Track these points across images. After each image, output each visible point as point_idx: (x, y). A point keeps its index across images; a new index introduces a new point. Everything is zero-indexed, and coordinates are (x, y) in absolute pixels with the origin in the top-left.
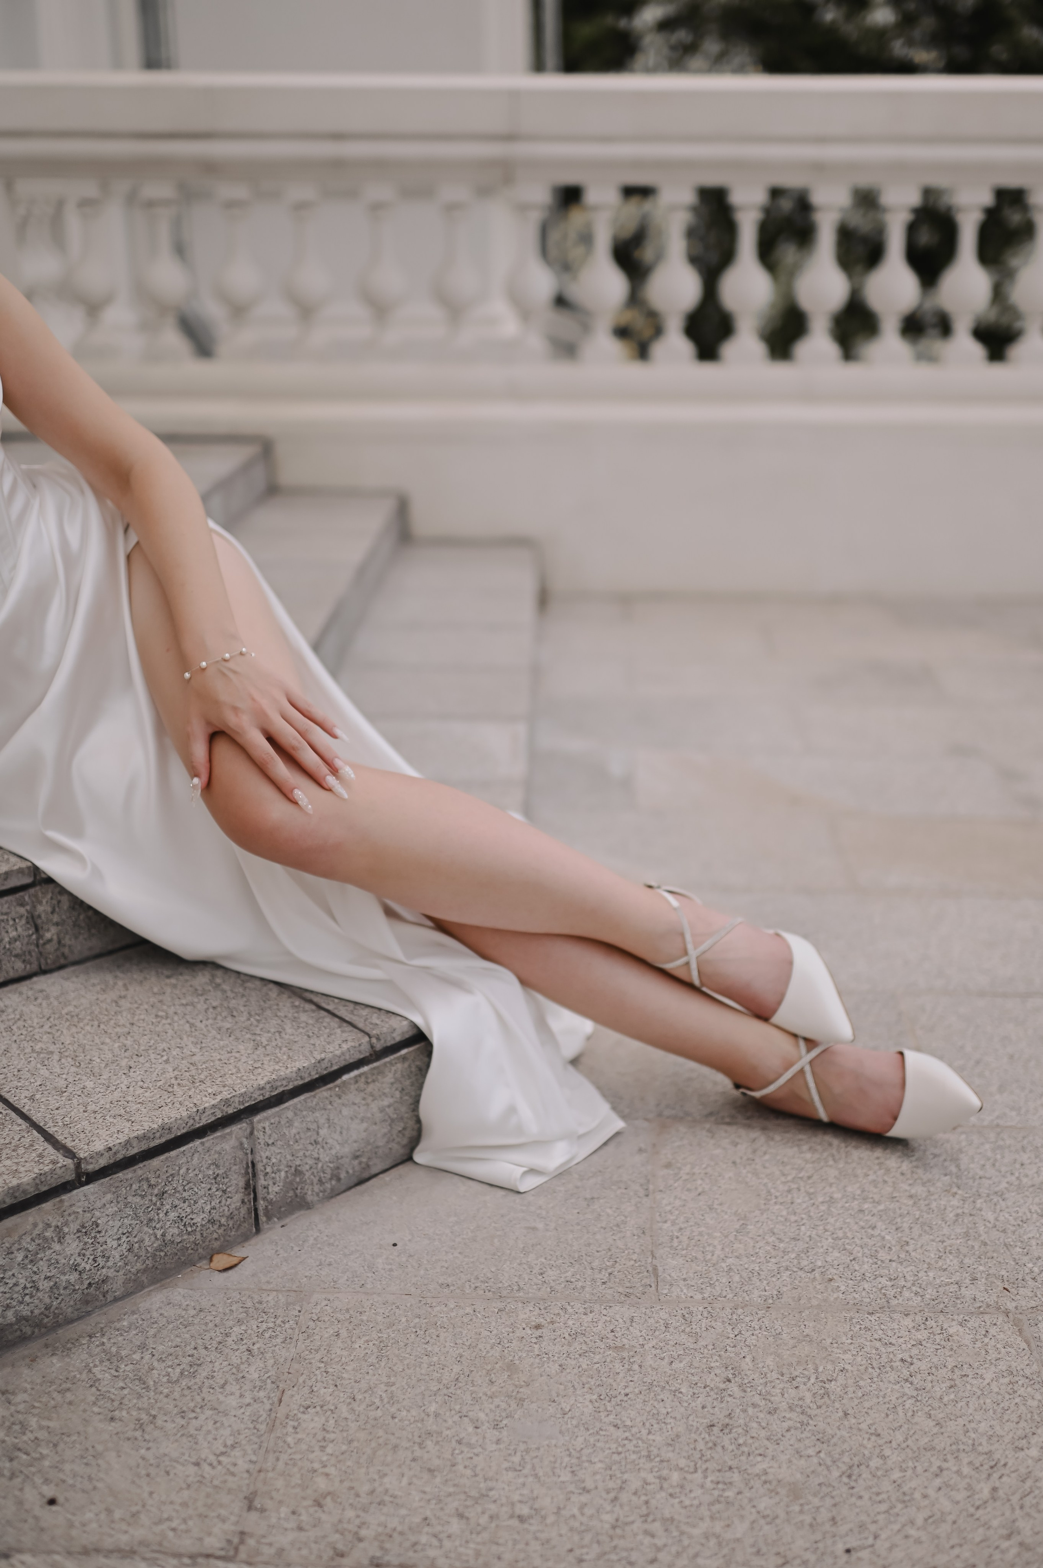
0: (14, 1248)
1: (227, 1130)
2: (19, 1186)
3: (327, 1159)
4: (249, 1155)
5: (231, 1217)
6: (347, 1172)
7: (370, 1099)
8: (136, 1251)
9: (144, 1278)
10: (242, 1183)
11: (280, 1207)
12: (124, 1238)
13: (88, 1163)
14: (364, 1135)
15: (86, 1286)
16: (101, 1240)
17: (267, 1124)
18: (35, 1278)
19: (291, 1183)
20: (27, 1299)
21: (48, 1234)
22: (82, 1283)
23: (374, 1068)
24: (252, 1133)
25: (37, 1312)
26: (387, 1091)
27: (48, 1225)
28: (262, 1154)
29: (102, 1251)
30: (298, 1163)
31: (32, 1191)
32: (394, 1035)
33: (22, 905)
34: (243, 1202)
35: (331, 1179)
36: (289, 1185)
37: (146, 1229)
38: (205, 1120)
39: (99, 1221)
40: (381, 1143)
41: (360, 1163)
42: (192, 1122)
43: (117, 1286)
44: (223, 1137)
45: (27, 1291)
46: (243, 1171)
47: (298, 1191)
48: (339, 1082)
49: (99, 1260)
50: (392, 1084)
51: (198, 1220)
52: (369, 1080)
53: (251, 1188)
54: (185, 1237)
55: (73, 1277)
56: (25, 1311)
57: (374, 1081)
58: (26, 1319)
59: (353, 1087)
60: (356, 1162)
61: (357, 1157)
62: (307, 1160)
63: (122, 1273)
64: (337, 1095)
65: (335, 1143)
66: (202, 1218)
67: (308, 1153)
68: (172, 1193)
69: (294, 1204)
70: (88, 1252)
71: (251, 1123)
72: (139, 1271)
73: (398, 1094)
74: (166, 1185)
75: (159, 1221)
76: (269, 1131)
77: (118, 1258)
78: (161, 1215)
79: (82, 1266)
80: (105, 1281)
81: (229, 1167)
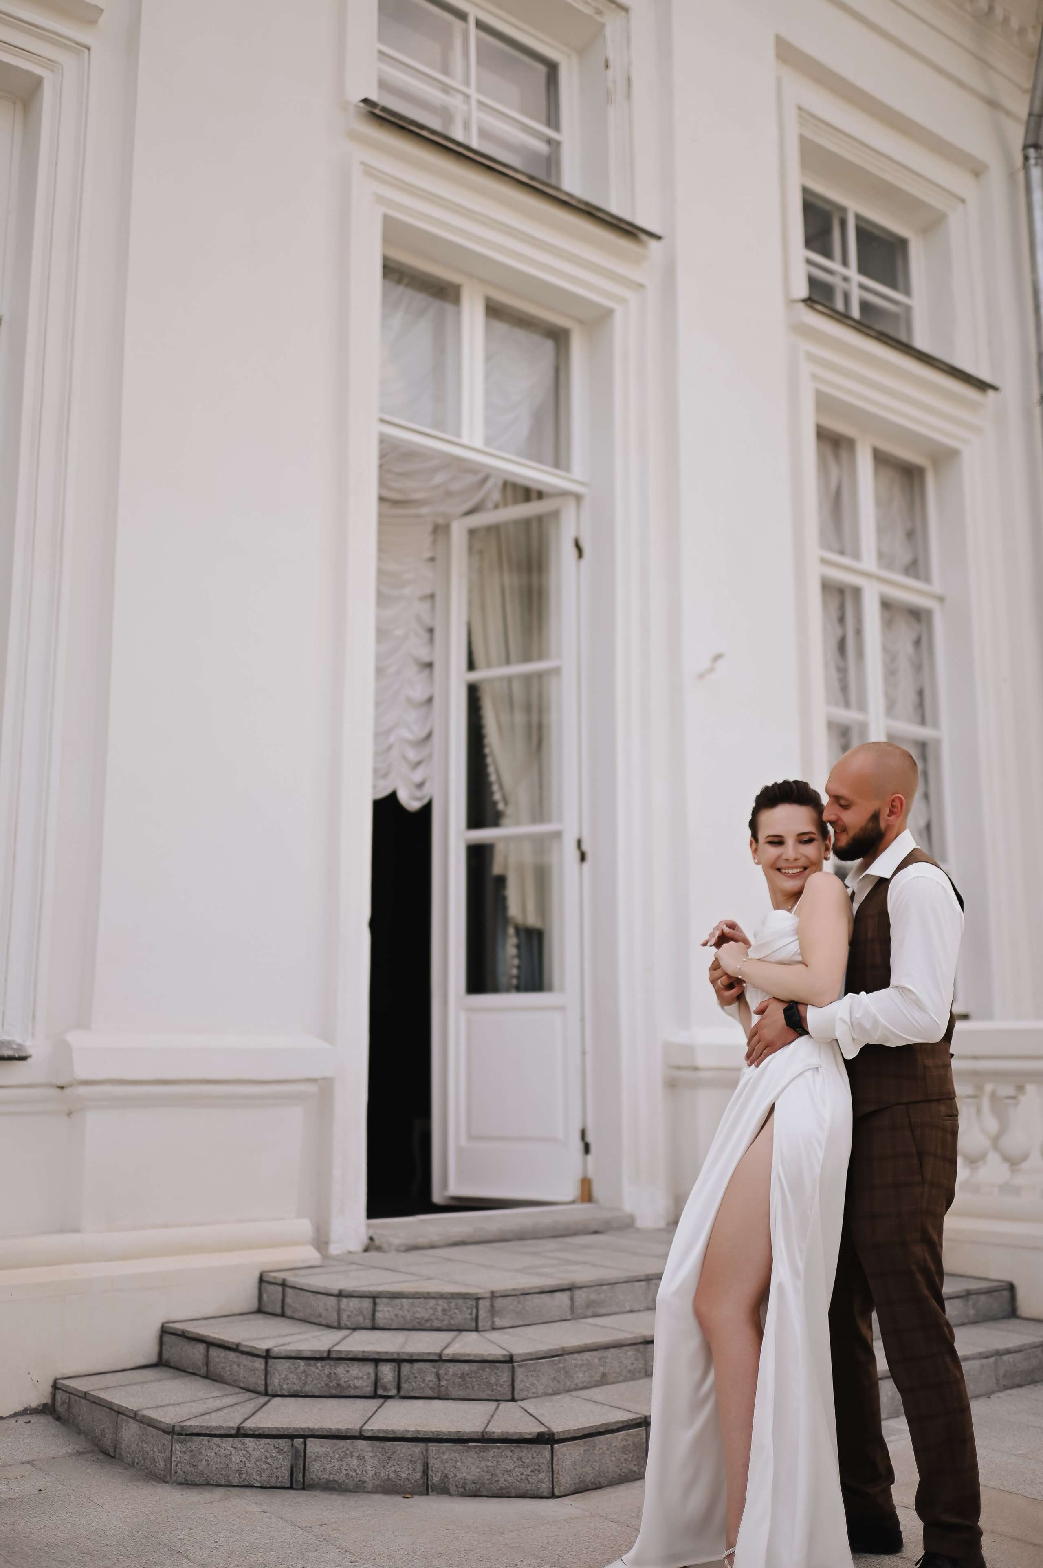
0: (336, 1452)
1: (418, 1444)
2: (340, 1429)
3: (460, 1477)
4: (426, 1459)
5: (416, 1481)
6: (469, 1488)
7: (481, 1459)
8: (378, 1476)
9: (379, 1489)
10: (422, 1469)
11: (438, 1489)
12: (374, 1469)
13: (365, 1432)
14: (478, 1474)
15: (358, 1480)
16: (365, 1464)
17: (434, 1448)
18: (341, 1467)
19: (443, 1480)
20: (338, 1473)
21: (348, 1452)
22: (357, 1478)
23: (485, 1446)
24: (427, 1450)
25: (340, 1481)
26: (490, 1459)
27: (348, 1449)
28: (431, 1461)
29: (366, 1469)
30: (447, 1472)
31: (344, 1434)
32: (495, 1435)
33: (434, 1367)
34: (421, 1477)
35: (462, 1487)
36: (442, 1480)
37: (382, 1469)
38: (409, 1435)
39: (366, 1457)
40: (487, 1482)
41: (476, 1487)
42: (403, 1434)
43: (369, 1486)
44: (416, 1446)
45: (338, 1471)
46: (422, 1464)
47: (446, 1485)
48: (467, 1444)
49: (364, 1473)
50: (493, 1457)
51: (403, 1475)
52: (482, 1450)
53: (425, 1472)
54: (397, 1480)
55: (354, 1474)
56: (336, 1479)
57: (483, 1452)
58: (336, 1481)
59: (473, 1450)
60: (474, 1485)
61: (474, 1483)
62: (451, 1473)
63: (371, 1482)
64: (466, 1450)
65: (464, 1472)
66: (405, 1476)
67: (451, 1470)
68: (393, 1460)
69: (443, 1490)
70: (361, 1467)
71: (427, 1445)
72: (378, 1485)
73: (495, 1463)
74: (391, 1455)
75: (388, 1468)
76: (434, 1453)
77: (371, 1475)
78: (389, 1466)
79: (358, 1471)
80: (365, 1482)
81: (417, 1460)
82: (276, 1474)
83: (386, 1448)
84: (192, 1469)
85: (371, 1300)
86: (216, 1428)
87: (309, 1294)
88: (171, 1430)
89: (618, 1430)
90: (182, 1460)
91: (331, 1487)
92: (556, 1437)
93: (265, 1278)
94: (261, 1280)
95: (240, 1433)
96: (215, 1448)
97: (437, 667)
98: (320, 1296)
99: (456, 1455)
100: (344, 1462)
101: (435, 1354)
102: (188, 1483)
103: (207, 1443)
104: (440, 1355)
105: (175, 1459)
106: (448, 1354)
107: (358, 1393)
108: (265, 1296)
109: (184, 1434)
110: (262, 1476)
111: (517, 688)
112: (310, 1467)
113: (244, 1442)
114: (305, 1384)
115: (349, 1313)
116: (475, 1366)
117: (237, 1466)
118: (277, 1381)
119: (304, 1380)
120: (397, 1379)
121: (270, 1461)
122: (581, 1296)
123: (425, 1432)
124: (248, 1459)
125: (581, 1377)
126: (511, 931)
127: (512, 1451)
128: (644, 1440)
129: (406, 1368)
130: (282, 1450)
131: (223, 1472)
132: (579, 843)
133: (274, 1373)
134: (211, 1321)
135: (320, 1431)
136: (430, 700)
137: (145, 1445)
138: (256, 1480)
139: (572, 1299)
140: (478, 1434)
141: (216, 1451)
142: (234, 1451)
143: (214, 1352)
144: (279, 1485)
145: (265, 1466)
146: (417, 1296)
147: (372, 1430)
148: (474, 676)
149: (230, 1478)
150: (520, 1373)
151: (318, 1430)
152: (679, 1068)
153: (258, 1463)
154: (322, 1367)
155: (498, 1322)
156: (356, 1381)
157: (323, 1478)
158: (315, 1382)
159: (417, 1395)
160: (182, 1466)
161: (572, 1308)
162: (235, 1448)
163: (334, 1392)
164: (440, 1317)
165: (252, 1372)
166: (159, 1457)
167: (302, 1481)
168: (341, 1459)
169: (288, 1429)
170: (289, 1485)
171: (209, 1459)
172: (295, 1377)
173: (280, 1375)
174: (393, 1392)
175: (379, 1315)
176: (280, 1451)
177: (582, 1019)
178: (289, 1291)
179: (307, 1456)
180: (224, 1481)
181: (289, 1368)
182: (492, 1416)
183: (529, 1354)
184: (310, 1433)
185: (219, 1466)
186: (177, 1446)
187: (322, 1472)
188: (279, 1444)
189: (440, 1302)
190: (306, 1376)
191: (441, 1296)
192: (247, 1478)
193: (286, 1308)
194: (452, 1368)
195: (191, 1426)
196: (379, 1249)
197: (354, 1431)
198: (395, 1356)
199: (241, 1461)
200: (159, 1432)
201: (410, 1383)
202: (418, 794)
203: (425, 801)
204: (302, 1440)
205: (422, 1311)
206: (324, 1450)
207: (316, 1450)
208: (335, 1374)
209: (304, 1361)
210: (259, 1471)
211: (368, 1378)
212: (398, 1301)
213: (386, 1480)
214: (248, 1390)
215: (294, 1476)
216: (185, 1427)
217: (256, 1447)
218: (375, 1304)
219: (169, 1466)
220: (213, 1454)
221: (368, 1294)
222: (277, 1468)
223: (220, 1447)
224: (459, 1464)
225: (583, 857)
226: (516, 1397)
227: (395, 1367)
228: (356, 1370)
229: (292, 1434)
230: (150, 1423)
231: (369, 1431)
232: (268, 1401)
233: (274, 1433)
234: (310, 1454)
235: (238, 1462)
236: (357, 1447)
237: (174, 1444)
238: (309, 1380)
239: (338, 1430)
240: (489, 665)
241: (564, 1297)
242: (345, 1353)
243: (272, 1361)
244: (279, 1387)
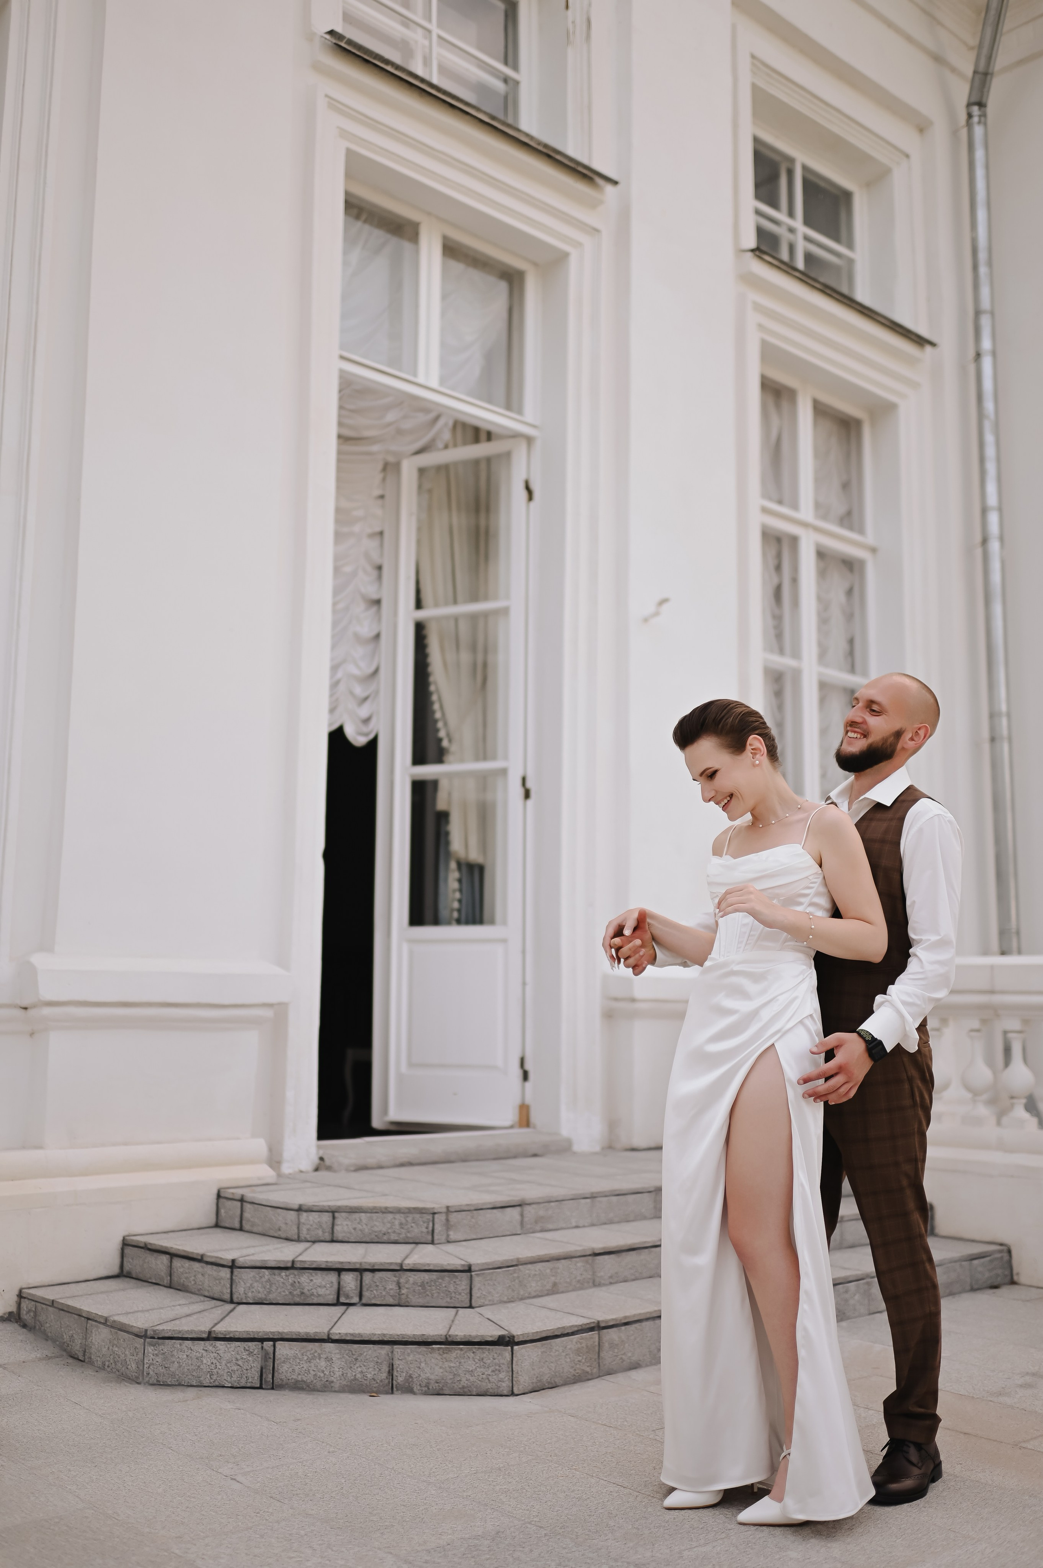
0: (305, 1354)
1: (383, 1346)
2: (309, 1333)
3: (424, 1377)
4: (391, 1360)
5: (381, 1381)
6: (433, 1387)
7: (444, 1360)
8: (345, 1376)
9: (346, 1388)
10: (387, 1370)
11: (402, 1388)
12: (341, 1370)
13: (332, 1336)
14: (441, 1374)
16: (333, 1365)
17: (399, 1351)
18: (310, 1368)
19: (408, 1380)
20: (306, 1374)
21: (316, 1354)
22: (324, 1379)
23: (448, 1348)
24: (392, 1352)
25: (308, 1381)
26: (453, 1360)
27: (316, 1351)
28: (396, 1363)
29: (333, 1370)
30: (411, 1373)
31: (313, 1337)
32: (457, 1337)
33: (395, 1277)
34: (387, 1377)
35: (425, 1386)
36: (406, 1380)
37: (349, 1370)
38: (375, 1338)
39: (333, 1359)
40: (449, 1382)
41: (439, 1386)
42: (370, 1337)
43: (337, 1386)
44: (381, 1348)
45: (306, 1372)
46: (388, 1365)
47: (410, 1385)
48: (431, 1347)
49: (332, 1373)
50: (455, 1358)
51: (369, 1376)
52: (445, 1352)
53: (391, 1372)
55: (322, 1375)
56: (305, 1379)
57: (446, 1353)
58: (304, 1381)
59: (437, 1352)
60: (437, 1385)
61: (437, 1383)
62: (415, 1373)
63: (338, 1382)
64: (430, 1352)
65: (427, 1372)
66: (371, 1377)
67: (416, 1371)
68: (360, 1361)
69: (408, 1390)
70: (328, 1368)
71: (393, 1348)
72: (345, 1385)
73: (458, 1364)
74: (358, 1357)
75: (354, 1369)
76: (400, 1354)
77: (338, 1376)
78: (355, 1367)
79: (325, 1372)
80: (332, 1382)
81: (383, 1362)
82: (246, 1375)
83: (353, 1350)
84: (164, 1370)
85: (331, 1214)
86: (187, 1332)
87: (269, 1208)
88: (143, 1334)
89: (573, 1334)
90: (154, 1362)
91: (298, 1386)
92: (516, 1340)
93: (222, 1194)
94: (219, 1196)
95: (211, 1337)
96: (186, 1350)
97: (384, 604)
98: (279, 1211)
99: (421, 1356)
100: (312, 1364)
101: (396, 1264)
102: (160, 1384)
103: (179, 1346)
104: (401, 1265)
105: (147, 1362)
106: (409, 1264)
107: (322, 1301)
108: (222, 1211)
109: (156, 1337)
110: (232, 1377)
111: (463, 627)
112: (279, 1368)
113: (215, 1345)
114: (269, 1293)
115: (308, 1226)
116: (434, 1275)
117: (208, 1368)
118: (243, 1289)
119: (268, 1289)
120: (359, 1287)
121: (240, 1363)
122: (529, 1211)
123: (390, 1335)
124: (219, 1361)
125: (534, 1286)
126: (453, 865)
127: (473, 1353)
128: (597, 1343)
129: (367, 1277)
130: (252, 1352)
131: (194, 1374)
132: (524, 780)
133: (239, 1282)
134: (171, 1234)
135: (289, 1335)
136: (377, 636)
137: (116, 1349)
138: (227, 1381)
139: (522, 1215)
140: (442, 1337)
141: (188, 1354)
142: (205, 1353)
143: (177, 1263)
144: (249, 1385)
145: (235, 1368)
146: (375, 1211)
147: (340, 1334)
148: (421, 615)
149: (201, 1379)
150: (477, 1281)
151: (287, 1334)
152: (616, 999)
153: (228, 1365)
154: (286, 1276)
155: (453, 1235)
156: (319, 1289)
157: (292, 1378)
158: (279, 1290)
159: (379, 1303)
160: (154, 1368)
161: (522, 1223)
162: (206, 1351)
163: (297, 1300)
164: (397, 1231)
165: (217, 1282)
166: (131, 1360)
167: (271, 1381)
168: (309, 1361)
169: (258, 1333)
170: (258, 1386)
171: (181, 1361)
172: (260, 1285)
173: (245, 1284)
174: (356, 1300)
175: (337, 1228)
176: (251, 1354)
177: (524, 952)
178: (247, 1207)
179: (276, 1358)
180: (195, 1381)
181: (254, 1277)
182: (453, 1321)
183: (486, 1264)
184: (280, 1337)
185: (191, 1368)
186: (150, 1349)
187: (290, 1373)
188: (249, 1347)
189: (398, 1216)
190: (271, 1286)
191: (399, 1211)
192: (218, 1378)
193: (244, 1222)
194: (413, 1277)
195: (164, 1330)
196: (329, 1168)
197: (323, 1334)
198: (358, 1266)
199: (212, 1363)
200: (131, 1336)
201: (371, 1291)
202: (365, 729)
203: (371, 736)
204: (271, 1343)
205: (380, 1225)
206: (293, 1352)
207: (285, 1353)
208: (299, 1282)
209: (269, 1270)
210: (229, 1372)
211: (331, 1287)
212: (356, 1216)
213: (353, 1380)
214: (214, 1299)
215: (264, 1377)
216: (157, 1331)
217: (226, 1349)
218: (334, 1218)
219: (141, 1368)
220: (185, 1356)
221: (327, 1208)
222: (247, 1370)
223: (191, 1350)
224: (423, 1365)
225: (527, 794)
226: (474, 1304)
227: (357, 1276)
228: (319, 1279)
229: (262, 1337)
230: (123, 1328)
231: (336, 1334)
232: (234, 1308)
233: (245, 1336)
234: (279, 1356)
235: (209, 1363)
236: (325, 1350)
237: (146, 1347)
238: (274, 1288)
239: (307, 1333)
240: (436, 605)
241: (514, 1213)
242: (308, 1263)
243: (237, 1271)
244: (244, 1295)
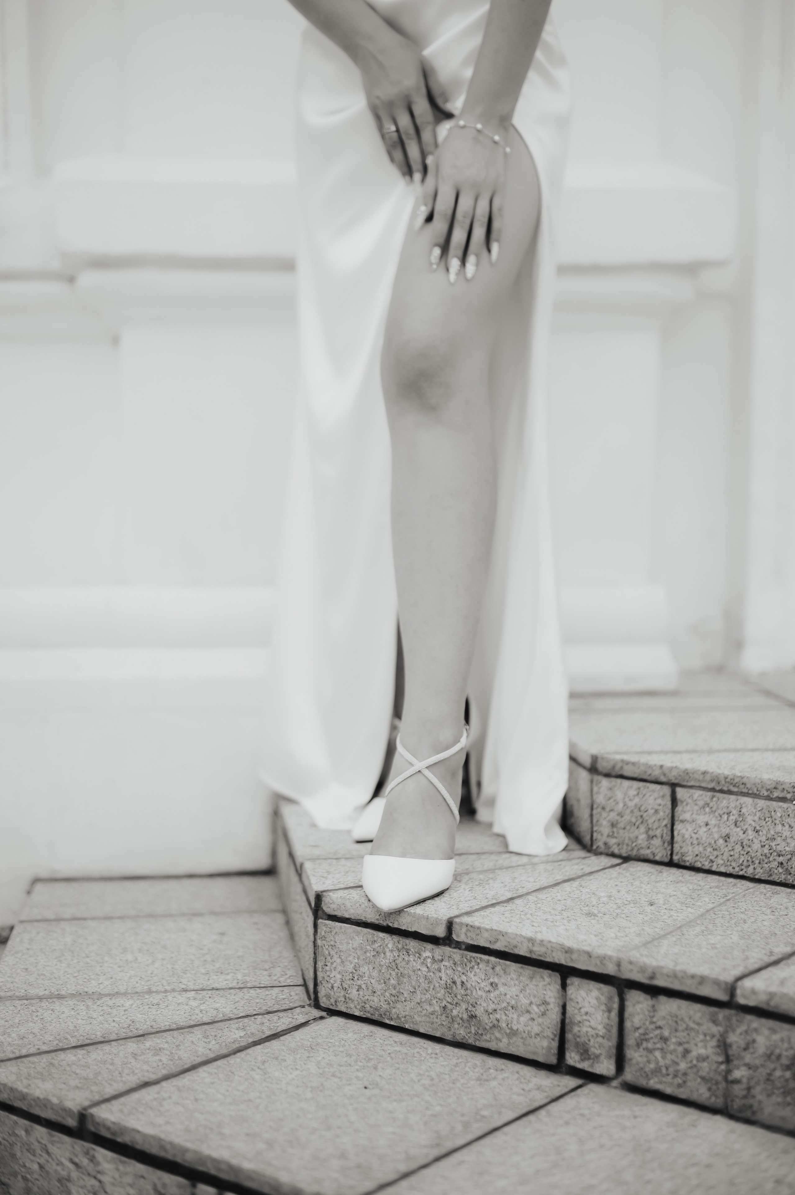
33: (715, 1022)
85: (666, 790)
95: (86, 1131)
101: (716, 983)
104: (734, 990)
106: (754, 992)
107: (520, 1050)
113: (95, 1156)
114: (396, 998)
115: (613, 816)
118: (339, 976)
119: (394, 987)
120: (615, 1031)
129: (638, 1006)
133: (332, 954)
141: (43, 1162)
146: (776, 794)
154: (434, 960)
156: (512, 1015)
158: (418, 997)
159: (668, 1090)
169: (186, 1151)
172: (375, 974)
173: (343, 962)
174: (604, 1067)
175: (683, 831)
181: (363, 947)
190: (399, 980)
194: (766, 1035)
198: (610, 969)
201: (649, 1051)
208: (464, 986)
209: (396, 938)
211: (544, 1014)
212: (730, 802)
218: (675, 801)
220: (36, 1164)
221: (656, 773)
223: (48, 1151)
227: (610, 998)
228: (514, 985)
233: (154, 1150)
238: (406, 988)
242: (486, 935)
243: (325, 925)
244: (343, 993)
